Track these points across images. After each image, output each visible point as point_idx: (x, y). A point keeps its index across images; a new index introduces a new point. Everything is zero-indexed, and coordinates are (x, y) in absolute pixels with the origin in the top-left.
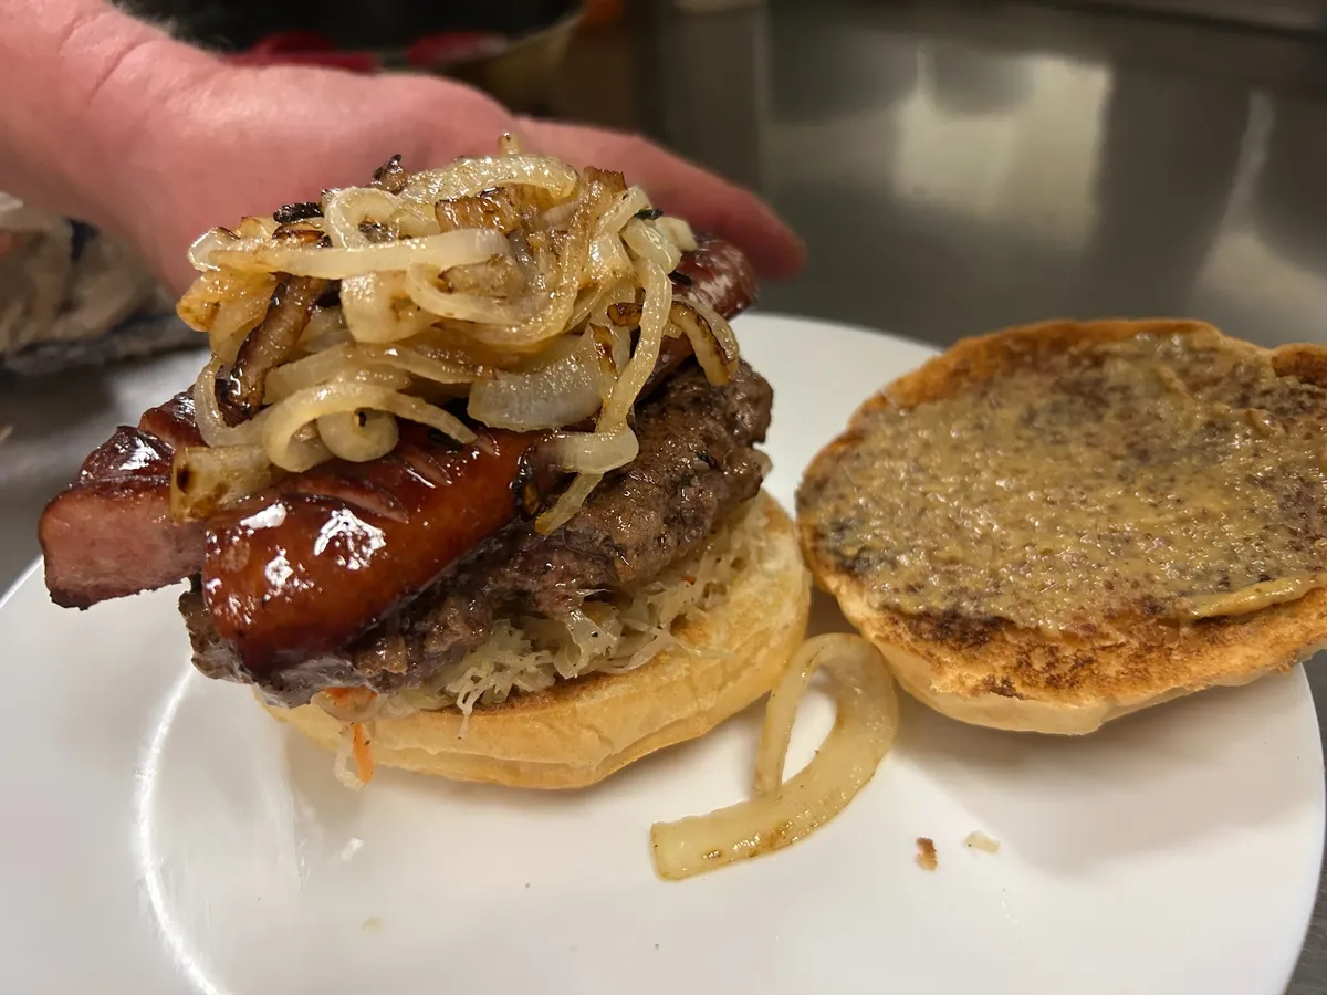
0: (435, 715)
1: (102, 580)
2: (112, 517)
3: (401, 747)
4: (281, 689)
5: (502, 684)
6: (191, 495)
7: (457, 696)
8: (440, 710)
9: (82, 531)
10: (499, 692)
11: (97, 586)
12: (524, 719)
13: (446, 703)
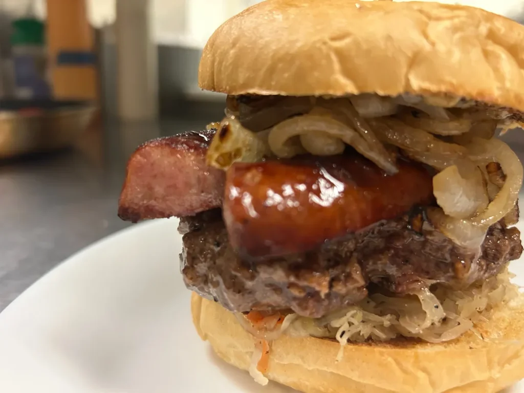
0: (318, 340)
1: (153, 202)
2: (172, 159)
3: (286, 362)
4: (239, 292)
5: (365, 331)
6: (224, 145)
7: (337, 329)
8: (322, 338)
9: (152, 164)
10: (363, 335)
11: (147, 206)
12: (382, 354)
13: (327, 334)
